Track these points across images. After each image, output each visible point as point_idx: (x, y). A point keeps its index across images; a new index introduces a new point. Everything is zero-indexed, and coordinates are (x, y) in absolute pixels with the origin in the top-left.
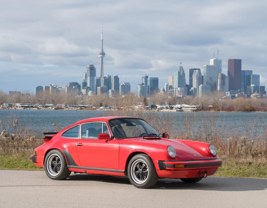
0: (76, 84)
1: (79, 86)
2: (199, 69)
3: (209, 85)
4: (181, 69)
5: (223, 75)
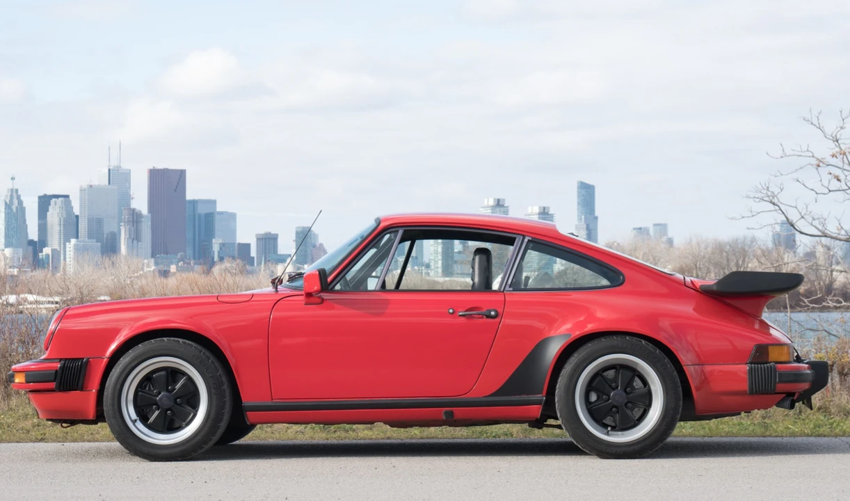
2: (67, 197)
3: (94, 240)
4: (14, 194)
5: (137, 213)
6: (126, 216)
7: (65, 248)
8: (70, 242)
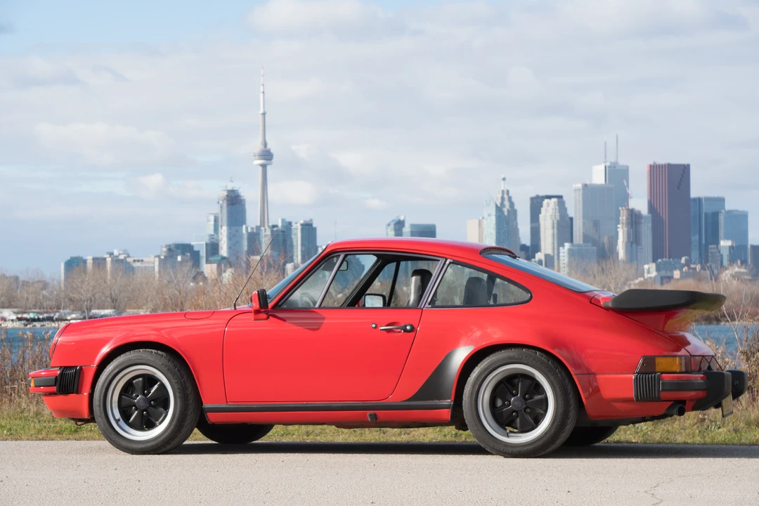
0: (186, 248)
1: (195, 256)
2: (560, 197)
3: (590, 245)
4: (506, 196)
5: (636, 215)
6: (623, 217)
7: (559, 253)
8: (563, 246)
